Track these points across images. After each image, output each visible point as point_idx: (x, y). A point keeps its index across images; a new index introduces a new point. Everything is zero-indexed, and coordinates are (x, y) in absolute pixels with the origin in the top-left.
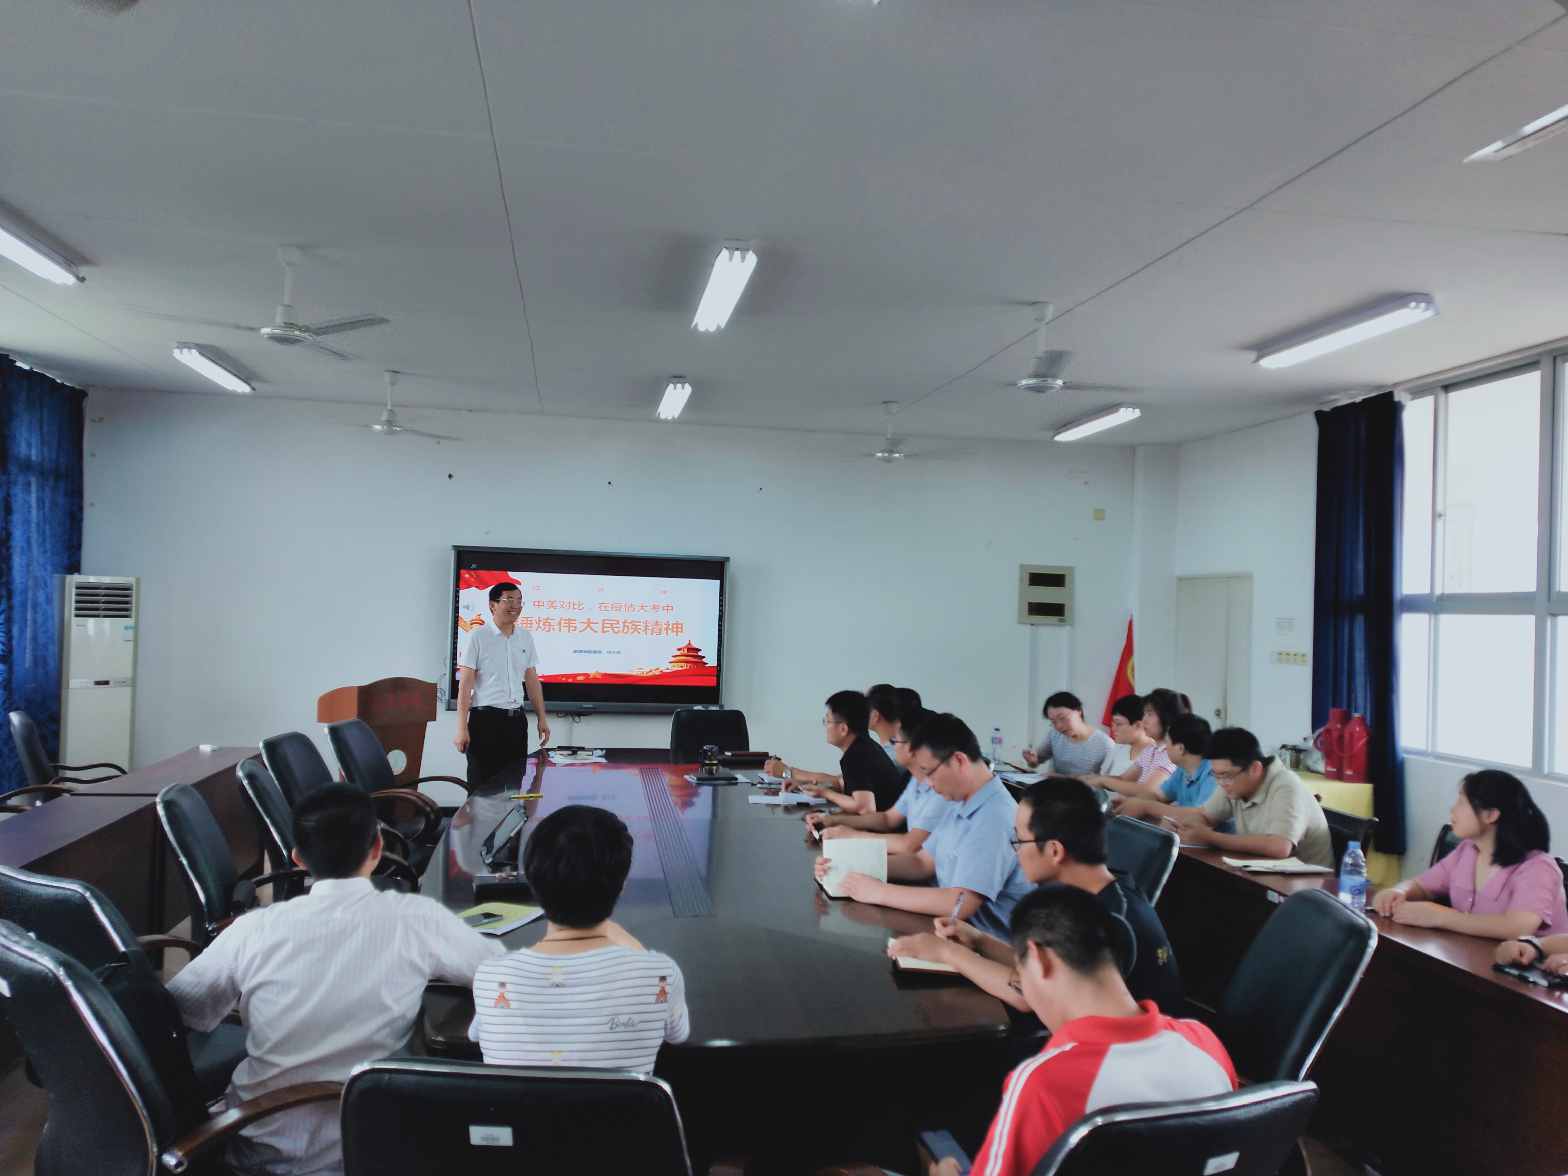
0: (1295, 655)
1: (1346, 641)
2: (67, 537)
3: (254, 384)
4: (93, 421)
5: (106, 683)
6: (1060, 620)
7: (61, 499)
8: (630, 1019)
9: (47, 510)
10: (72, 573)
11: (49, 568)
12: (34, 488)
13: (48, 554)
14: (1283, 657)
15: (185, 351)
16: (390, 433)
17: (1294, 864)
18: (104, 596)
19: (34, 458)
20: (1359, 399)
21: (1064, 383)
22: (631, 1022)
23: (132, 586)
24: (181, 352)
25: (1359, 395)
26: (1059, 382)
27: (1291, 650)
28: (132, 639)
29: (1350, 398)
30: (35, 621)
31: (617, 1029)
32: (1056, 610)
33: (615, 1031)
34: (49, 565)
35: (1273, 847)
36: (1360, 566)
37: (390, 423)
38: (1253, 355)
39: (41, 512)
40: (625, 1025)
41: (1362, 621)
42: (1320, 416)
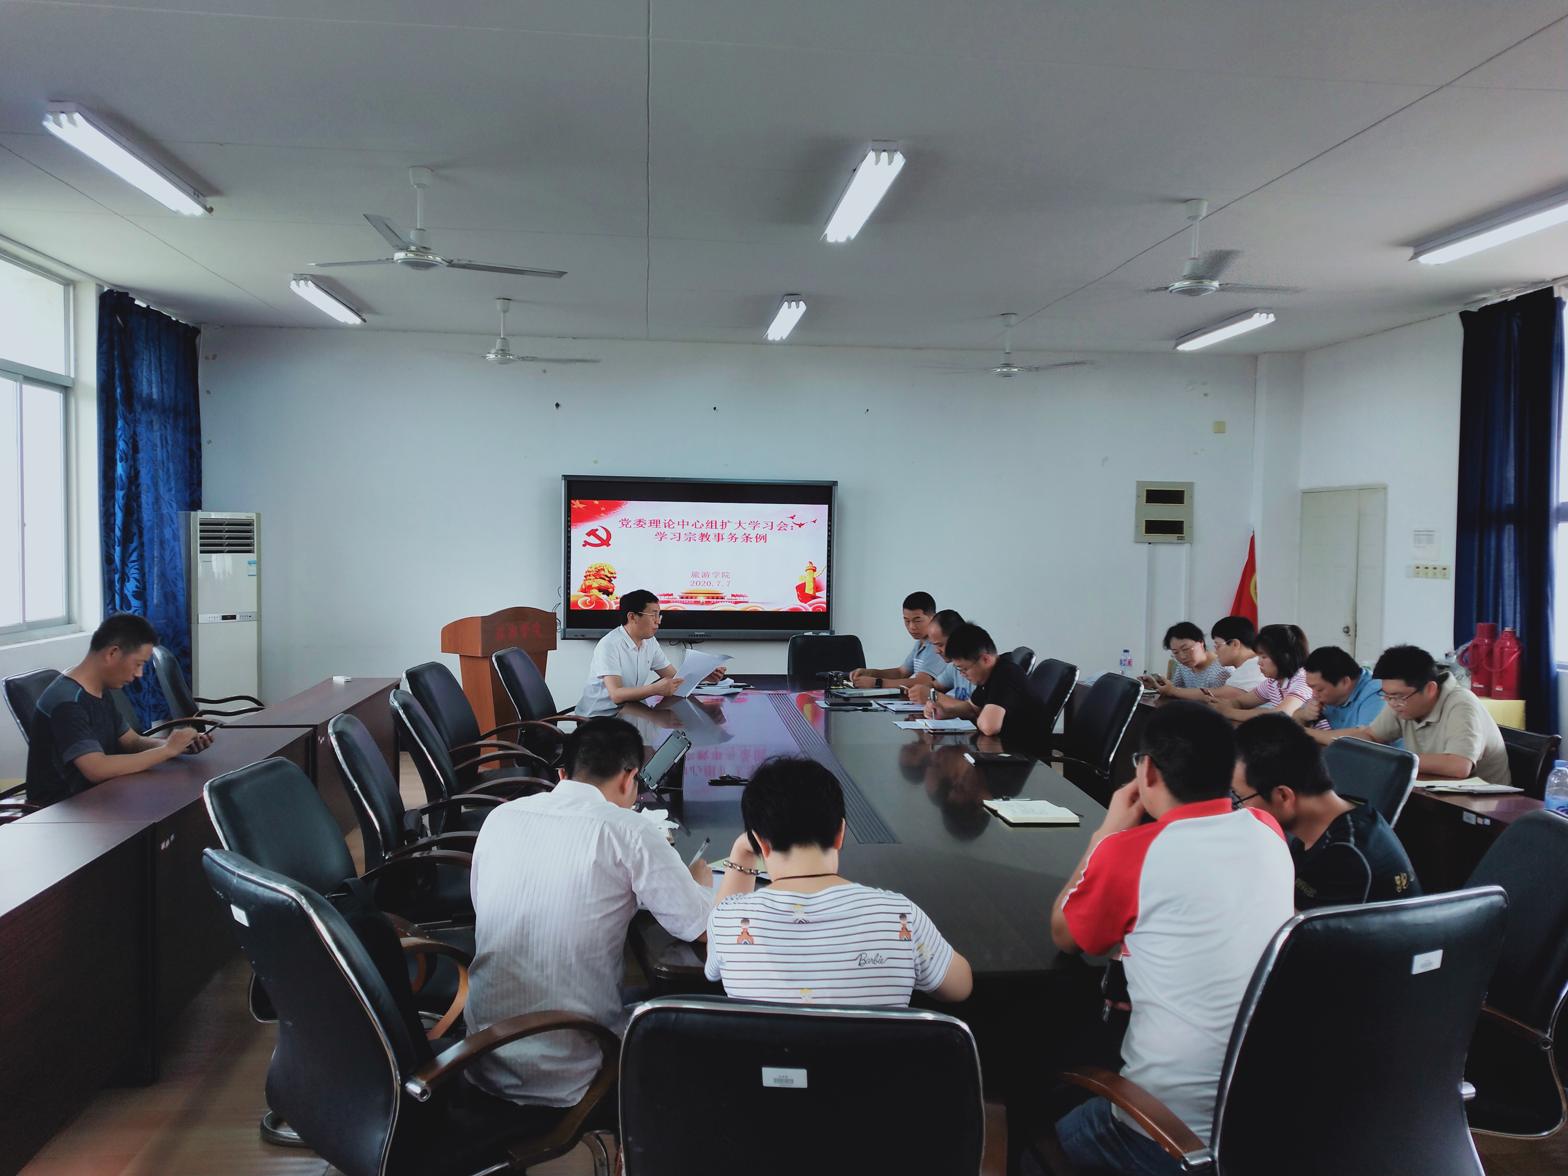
0: (1435, 568)
1: (1493, 553)
2: (187, 474)
3: (364, 317)
4: (207, 358)
5: (233, 617)
6: (1178, 538)
7: (180, 437)
8: (878, 954)
9: (169, 448)
10: (195, 510)
11: (174, 505)
12: (156, 427)
13: (173, 492)
14: (1421, 570)
15: (302, 282)
16: (502, 363)
17: (1477, 784)
18: (227, 532)
19: (155, 396)
20: (1512, 297)
21: (1220, 285)
22: (879, 958)
23: (253, 522)
24: (298, 286)
25: (1512, 292)
26: (1216, 284)
27: (1430, 564)
28: (255, 574)
29: (1501, 297)
30: (162, 558)
31: (866, 966)
32: (1174, 528)
33: (864, 967)
34: (174, 502)
35: (1452, 767)
36: (1511, 474)
37: (504, 352)
38: (1410, 252)
39: (165, 450)
40: (874, 961)
41: (1512, 532)
42: (1465, 316)
